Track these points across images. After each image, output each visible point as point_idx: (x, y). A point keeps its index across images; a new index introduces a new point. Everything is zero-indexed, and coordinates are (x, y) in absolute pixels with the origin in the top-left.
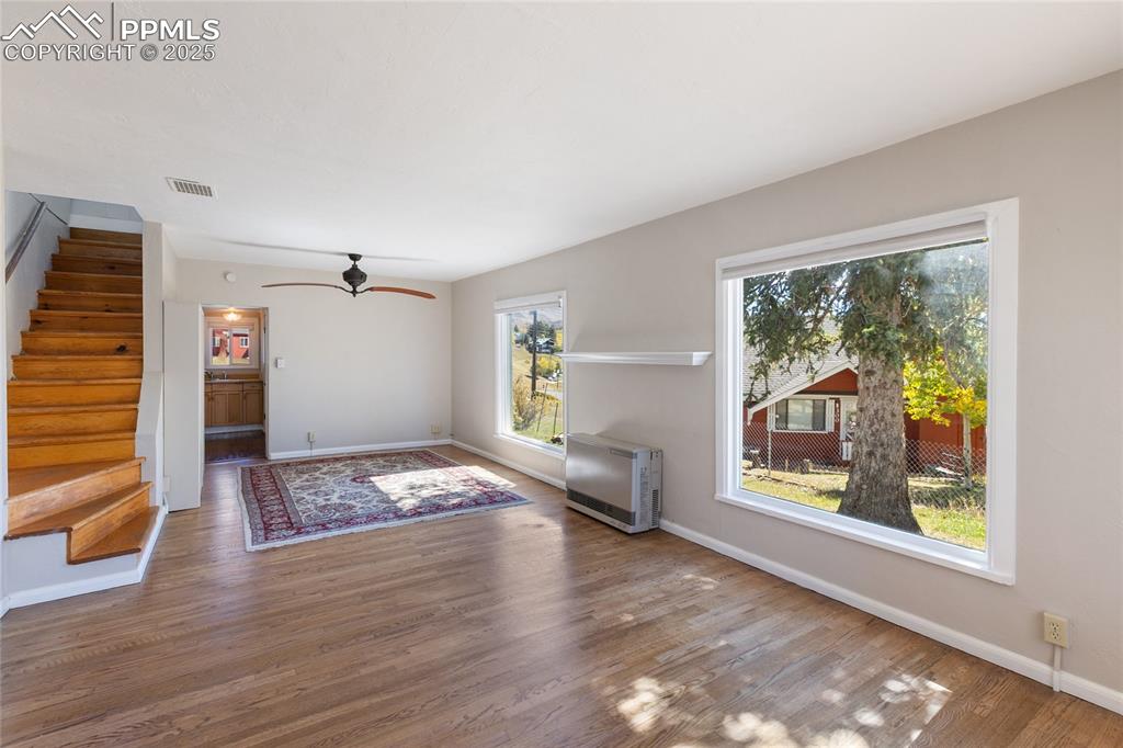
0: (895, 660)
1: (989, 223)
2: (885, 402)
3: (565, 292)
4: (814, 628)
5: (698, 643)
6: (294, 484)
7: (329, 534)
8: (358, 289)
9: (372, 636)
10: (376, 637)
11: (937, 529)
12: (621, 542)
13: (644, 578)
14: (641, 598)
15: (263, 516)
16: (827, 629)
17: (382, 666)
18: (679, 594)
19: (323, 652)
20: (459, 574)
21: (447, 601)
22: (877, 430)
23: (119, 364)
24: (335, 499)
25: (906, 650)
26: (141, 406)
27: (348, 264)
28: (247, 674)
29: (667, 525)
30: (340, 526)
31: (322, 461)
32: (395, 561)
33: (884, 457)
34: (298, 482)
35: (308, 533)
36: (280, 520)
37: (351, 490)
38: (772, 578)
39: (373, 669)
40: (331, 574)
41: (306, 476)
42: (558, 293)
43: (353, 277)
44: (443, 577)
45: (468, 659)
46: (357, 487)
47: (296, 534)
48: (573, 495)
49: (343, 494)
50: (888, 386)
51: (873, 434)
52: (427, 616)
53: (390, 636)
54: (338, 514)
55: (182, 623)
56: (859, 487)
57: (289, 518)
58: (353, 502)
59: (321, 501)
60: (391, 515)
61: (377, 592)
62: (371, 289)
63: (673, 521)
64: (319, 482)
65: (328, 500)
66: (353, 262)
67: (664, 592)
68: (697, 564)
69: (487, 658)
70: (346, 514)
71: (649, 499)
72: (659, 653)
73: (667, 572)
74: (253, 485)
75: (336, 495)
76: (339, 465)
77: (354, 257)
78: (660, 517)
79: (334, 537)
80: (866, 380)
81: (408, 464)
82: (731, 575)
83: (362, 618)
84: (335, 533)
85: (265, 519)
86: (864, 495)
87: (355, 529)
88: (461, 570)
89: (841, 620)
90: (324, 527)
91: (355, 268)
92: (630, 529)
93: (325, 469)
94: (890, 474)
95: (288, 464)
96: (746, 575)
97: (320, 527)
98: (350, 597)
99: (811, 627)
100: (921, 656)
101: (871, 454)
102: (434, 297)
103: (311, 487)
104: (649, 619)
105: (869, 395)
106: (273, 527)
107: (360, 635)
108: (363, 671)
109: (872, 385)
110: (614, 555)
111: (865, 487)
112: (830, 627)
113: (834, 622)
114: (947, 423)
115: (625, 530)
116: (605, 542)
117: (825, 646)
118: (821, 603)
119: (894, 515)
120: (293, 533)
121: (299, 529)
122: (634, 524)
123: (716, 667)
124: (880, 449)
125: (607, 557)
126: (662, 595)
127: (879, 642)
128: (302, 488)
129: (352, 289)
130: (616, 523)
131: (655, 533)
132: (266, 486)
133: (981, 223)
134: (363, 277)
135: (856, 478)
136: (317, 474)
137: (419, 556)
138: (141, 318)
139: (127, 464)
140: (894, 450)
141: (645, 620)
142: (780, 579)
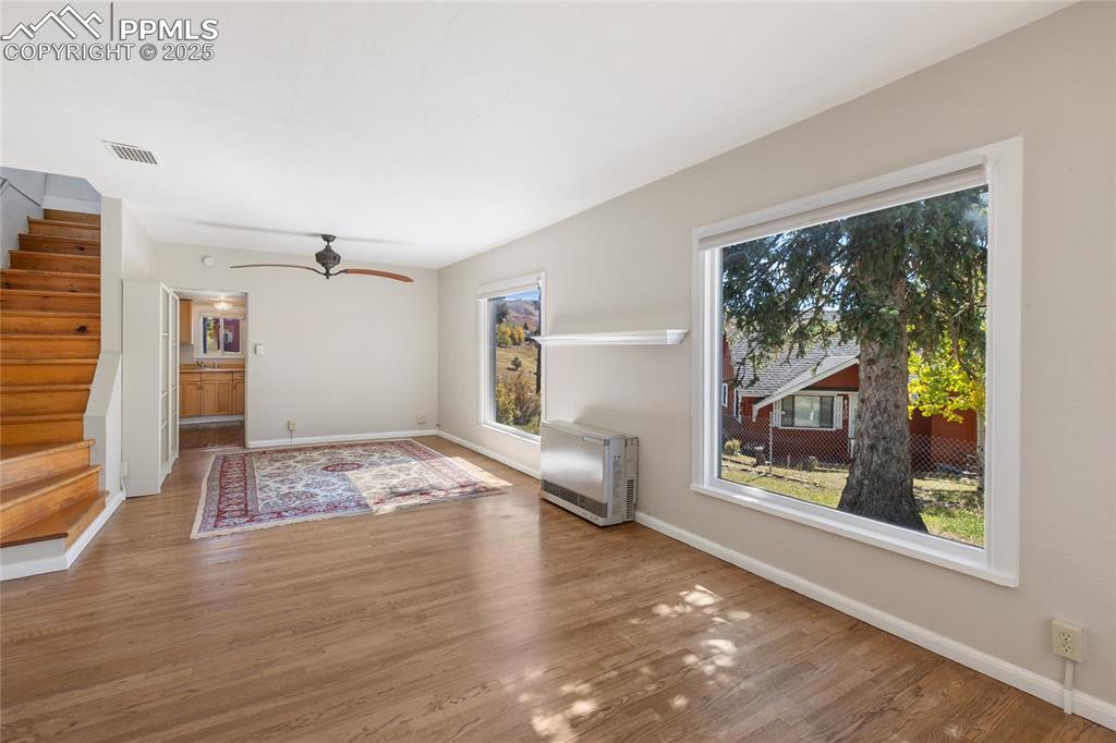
0: (877, 672)
1: (988, 169)
2: (888, 393)
3: (543, 273)
4: (787, 632)
5: (652, 647)
6: (262, 472)
7: (281, 522)
8: (332, 271)
9: (290, 633)
10: (294, 633)
11: (945, 529)
12: (589, 535)
13: (607, 573)
14: (598, 595)
15: (220, 503)
16: (803, 634)
17: (292, 666)
18: (643, 591)
19: (231, 649)
20: (406, 565)
21: (385, 595)
22: (880, 423)
23: (78, 343)
24: (300, 487)
25: (892, 660)
26: (94, 387)
27: (321, 245)
28: (138, 672)
29: (642, 517)
30: (296, 515)
31: (300, 450)
32: (342, 551)
33: (887, 451)
34: (268, 470)
35: (261, 520)
36: (236, 508)
37: (320, 479)
38: (748, 576)
39: (277, 669)
40: (267, 565)
41: (278, 464)
42: (537, 275)
43: (327, 258)
44: (388, 569)
45: (388, 660)
46: (327, 475)
47: (248, 521)
48: (548, 486)
49: (309, 482)
50: (891, 376)
51: (875, 427)
52: (358, 611)
53: (310, 633)
54: (298, 502)
55: (91, 614)
56: (860, 483)
57: (246, 505)
58: (317, 491)
59: (285, 489)
60: (353, 504)
61: (314, 584)
62: (346, 271)
63: (649, 514)
64: (290, 470)
65: (293, 488)
66: (326, 243)
67: (624, 589)
68: (668, 560)
69: (410, 660)
70: (307, 503)
71: (623, 490)
72: (604, 658)
73: (632, 567)
74: (222, 472)
75: (303, 483)
76: (315, 454)
77: (327, 238)
78: (635, 509)
79: (287, 526)
80: (868, 369)
81: (387, 454)
82: (704, 572)
83: (287, 612)
84: (289, 521)
85: (221, 506)
86: (865, 491)
87: (310, 518)
88: (411, 561)
89: (819, 624)
90: (280, 515)
91: (328, 249)
92: (601, 521)
93: (300, 458)
94: (893, 469)
95: (264, 453)
96: (721, 572)
97: (275, 515)
98: (283, 588)
99: (783, 631)
100: (908, 668)
101: (872, 448)
102: (411, 281)
103: (279, 475)
104: (601, 618)
105: (870, 385)
106: (226, 515)
107: (277, 631)
108: (267, 672)
109: (873, 376)
110: (580, 548)
111: (866, 482)
112: (807, 632)
113: (810, 626)
114: (960, 419)
115: (596, 522)
116: (573, 534)
117: (798, 653)
118: (800, 604)
119: (897, 512)
120: (245, 520)
121: (253, 516)
122: (605, 516)
123: (668, 675)
124: (883, 443)
125: (570, 550)
126: (623, 592)
127: (861, 650)
128: (270, 476)
129: (325, 271)
130: (589, 515)
131: (629, 526)
132: (235, 473)
133: (979, 168)
134: (336, 259)
135: (857, 473)
136: (291, 462)
137: (370, 546)
138: (99, 298)
139: (71, 446)
140: (897, 444)
141: (596, 620)
142: (758, 577)
